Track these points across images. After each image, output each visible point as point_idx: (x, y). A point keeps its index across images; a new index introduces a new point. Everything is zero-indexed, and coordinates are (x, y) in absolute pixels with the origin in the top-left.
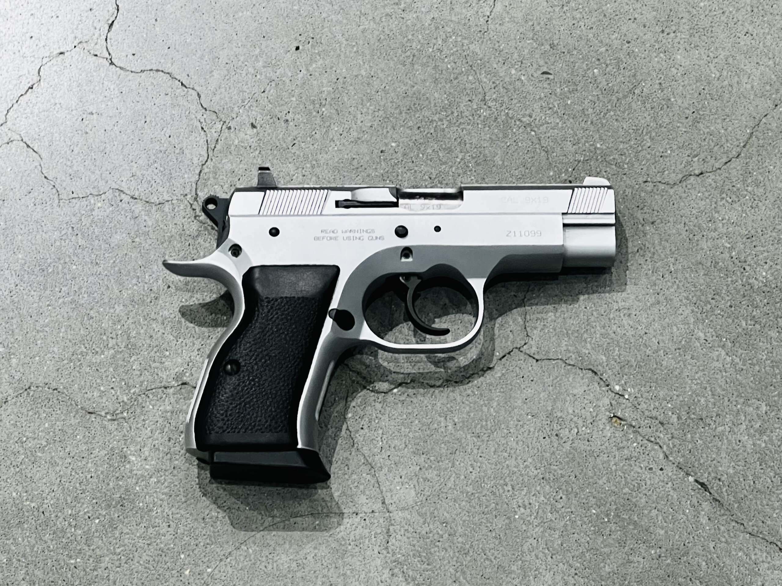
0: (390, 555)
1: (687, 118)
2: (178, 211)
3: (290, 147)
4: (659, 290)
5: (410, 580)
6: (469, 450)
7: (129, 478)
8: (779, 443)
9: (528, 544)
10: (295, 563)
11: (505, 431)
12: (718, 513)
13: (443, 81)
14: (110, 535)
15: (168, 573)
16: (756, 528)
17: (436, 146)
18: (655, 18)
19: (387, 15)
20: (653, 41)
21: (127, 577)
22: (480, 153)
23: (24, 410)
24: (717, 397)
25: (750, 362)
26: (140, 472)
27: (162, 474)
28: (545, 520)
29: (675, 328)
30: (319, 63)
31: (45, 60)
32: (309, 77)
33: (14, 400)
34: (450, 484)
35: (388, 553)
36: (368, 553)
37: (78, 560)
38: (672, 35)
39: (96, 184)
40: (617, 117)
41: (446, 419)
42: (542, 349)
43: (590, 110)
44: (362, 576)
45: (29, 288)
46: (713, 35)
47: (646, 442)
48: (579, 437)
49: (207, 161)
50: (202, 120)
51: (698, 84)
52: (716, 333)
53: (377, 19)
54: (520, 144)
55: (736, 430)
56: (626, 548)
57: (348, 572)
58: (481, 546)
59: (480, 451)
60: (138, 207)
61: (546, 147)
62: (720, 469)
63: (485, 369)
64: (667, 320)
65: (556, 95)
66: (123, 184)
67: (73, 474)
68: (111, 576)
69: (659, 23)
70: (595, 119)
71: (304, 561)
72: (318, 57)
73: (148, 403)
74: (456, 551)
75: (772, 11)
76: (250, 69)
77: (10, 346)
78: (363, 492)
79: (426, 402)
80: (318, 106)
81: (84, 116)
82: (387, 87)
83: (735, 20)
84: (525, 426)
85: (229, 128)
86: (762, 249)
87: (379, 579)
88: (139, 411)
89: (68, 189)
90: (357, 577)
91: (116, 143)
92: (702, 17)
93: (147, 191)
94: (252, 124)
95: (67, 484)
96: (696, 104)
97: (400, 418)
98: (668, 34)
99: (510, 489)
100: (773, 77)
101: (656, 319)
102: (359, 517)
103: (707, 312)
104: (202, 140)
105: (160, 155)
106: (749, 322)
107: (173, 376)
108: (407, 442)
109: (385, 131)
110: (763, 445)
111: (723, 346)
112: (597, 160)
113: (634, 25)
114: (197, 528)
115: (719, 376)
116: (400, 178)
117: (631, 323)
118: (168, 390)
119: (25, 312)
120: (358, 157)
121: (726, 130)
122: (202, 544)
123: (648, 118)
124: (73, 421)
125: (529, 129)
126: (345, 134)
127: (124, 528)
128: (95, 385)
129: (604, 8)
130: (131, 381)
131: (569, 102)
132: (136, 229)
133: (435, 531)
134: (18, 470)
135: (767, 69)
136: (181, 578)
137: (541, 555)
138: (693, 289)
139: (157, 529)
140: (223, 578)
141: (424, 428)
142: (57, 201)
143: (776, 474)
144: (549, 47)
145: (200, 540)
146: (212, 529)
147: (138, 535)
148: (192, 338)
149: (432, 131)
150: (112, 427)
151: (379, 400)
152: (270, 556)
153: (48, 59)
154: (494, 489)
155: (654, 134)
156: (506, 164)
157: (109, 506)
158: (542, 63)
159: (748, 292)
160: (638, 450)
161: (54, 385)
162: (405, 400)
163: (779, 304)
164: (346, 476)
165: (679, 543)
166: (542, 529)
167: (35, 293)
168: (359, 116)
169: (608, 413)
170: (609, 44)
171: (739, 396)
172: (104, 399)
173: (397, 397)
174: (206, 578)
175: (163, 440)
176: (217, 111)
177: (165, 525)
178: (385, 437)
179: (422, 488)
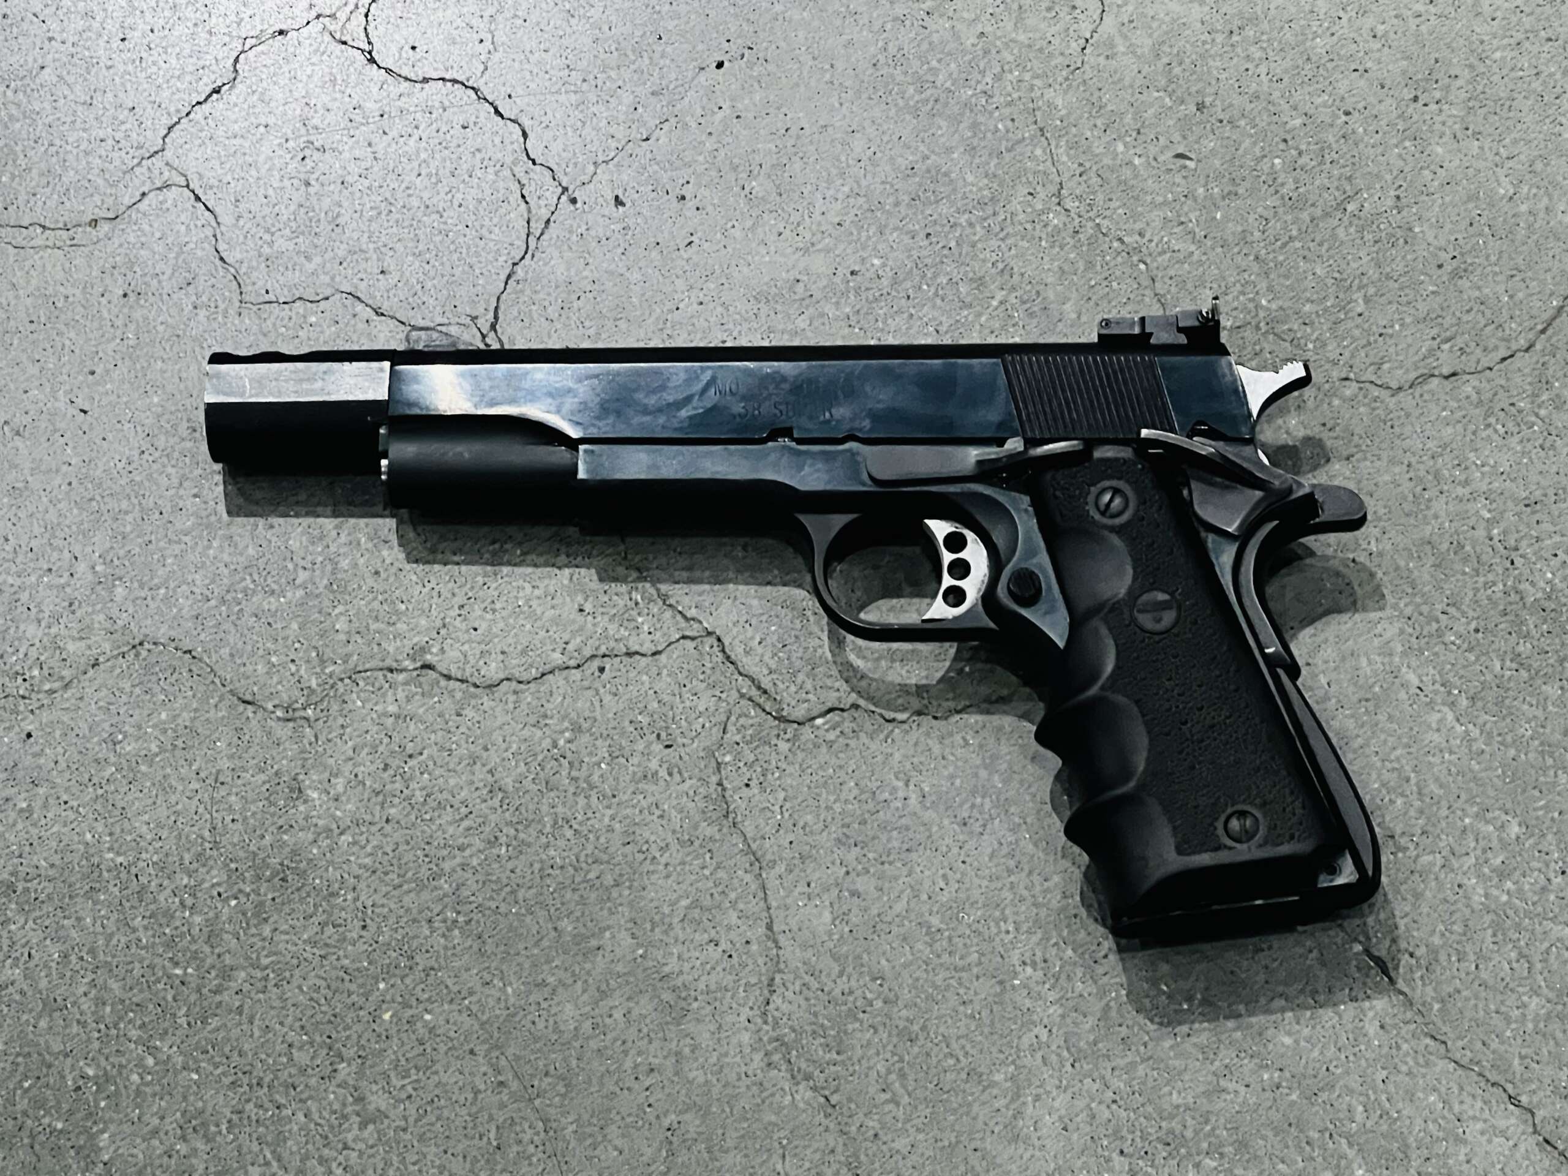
0: (769, 1027)
1: (1440, 266)
3: (682, 246)
5: (798, 1079)
6: (944, 849)
7: (302, 830)
8: (1536, 898)
9: (1033, 1034)
10: (589, 1023)
11: (1017, 820)
12: (1400, 1016)
13: (986, 152)
14: (253, 931)
15: (351, 1015)
16: (1468, 1053)
17: (955, 272)
18: (1404, 72)
19: (896, 19)
20: (1395, 114)
21: (275, 1013)
22: (1038, 293)
23: (127, 685)
24: (1428, 800)
25: (1500, 739)
26: (321, 823)
27: (364, 829)
28: (1069, 995)
29: (1364, 662)
30: (757, 96)
31: (249, 42)
32: (735, 121)
33: (109, 664)
35: (766, 1022)
36: (730, 1018)
37: (190, 970)
38: (1433, 107)
39: (312, 280)
40: (1306, 253)
41: (907, 785)
43: (1257, 234)
44: (713, 1060)
45: (165, 460)
46: (1511, 114)
49: (523, 258)
50: (524, 181)
51: (1471, 206)
52: (1441, 676)
54: (1114, 284)
55: (1456, 866)
56: (1217, 1063)
57: (687, 1050)
58: (941, 1029)
59: (963, 852)
60: (386, 332)
61: (1164, 296)
62: (1415, 934)
63: (994, 698)
64: (1351, 642)
65: (1195, 200)
66: (363, 286)
67: (201, 810)
68: (246, 1007)
69: (1410, 83)
70: (1264, 251)
71: (608, 1021)
72: (756, 84)
73: (354, 696)
74: (895, 1032)
76: (626, 95)
77: (116, 562)
78: (734, 904)
79: (873, 748)
80: (744, 175)
81: (307, 152)
82: (879, 155)
85: (574, 201)
86: (1552, 528)
87: (744, 1069)
88: (336, 707)
89: (260, 283)
90: (702, 1060)
92: (1496, 78)
93: (405, 303)
94: (617, 197)
95: (188, 828)
96: (1461, 242)
97: (821, 773)
98: (1425, 105)
102: (720, 949)
103: (1431, 636)
104: (520, 219)
105: (438, 240)
106: (1508, 663)
107: (407, 650)
108: (829, 820)
109: (864, 234)
110: (1505, 898)
111: (1452, 705)
112: (1258, 328)
113: (1362, 83)
114: (416, 937)
115: (1436, 760)
116: (880, 324)
118: (395, 675)
119: (151, 505)
120: (805, 278)
121: (1511, 297)
122: (420, 968)
123: (1366, 259)
124: (213, 715)
125: (1135, 259)
126: (787, 233)
127: (281, 921)
128: (261, 652)
129: (1308, 44)
131: (1218, 216)
133: (858, 993)
134: (100, 792)
136: (374, 1026)
137: (1054, 1058)
138: (1410, 591)
139: (341, 930)
140: (452, 1034)
141: (864, 797)
142: (236, 305)
143: (1520, 953)
144: (1194, 109)
145: (418, 959)
146: (442, 941)
147: (305, 937)
148: (452, 584)
149: (953, 244)
150: (283, 731)
151: (787, 736)
152: (544, 1005)
153: (254, 41)
154: (980, 926)
155: (1371, 291)
157: (259, 878)
158: (1177, 137)
159: (1514, 607)
161: (187, 645)
162: (835, 741)
164: (707, 872)
165: (1317, 1065)
166: (1060, 1011)
168: (819, 203)
170: (1310, 112)
171: (1471, 801)
172: (275, 679)
173: (821, 733)
174: (421, 1031)
175: (373, 768)
176: (554, 167)
177: (358, 924)
178: (788, 805)
179: (845, 908)
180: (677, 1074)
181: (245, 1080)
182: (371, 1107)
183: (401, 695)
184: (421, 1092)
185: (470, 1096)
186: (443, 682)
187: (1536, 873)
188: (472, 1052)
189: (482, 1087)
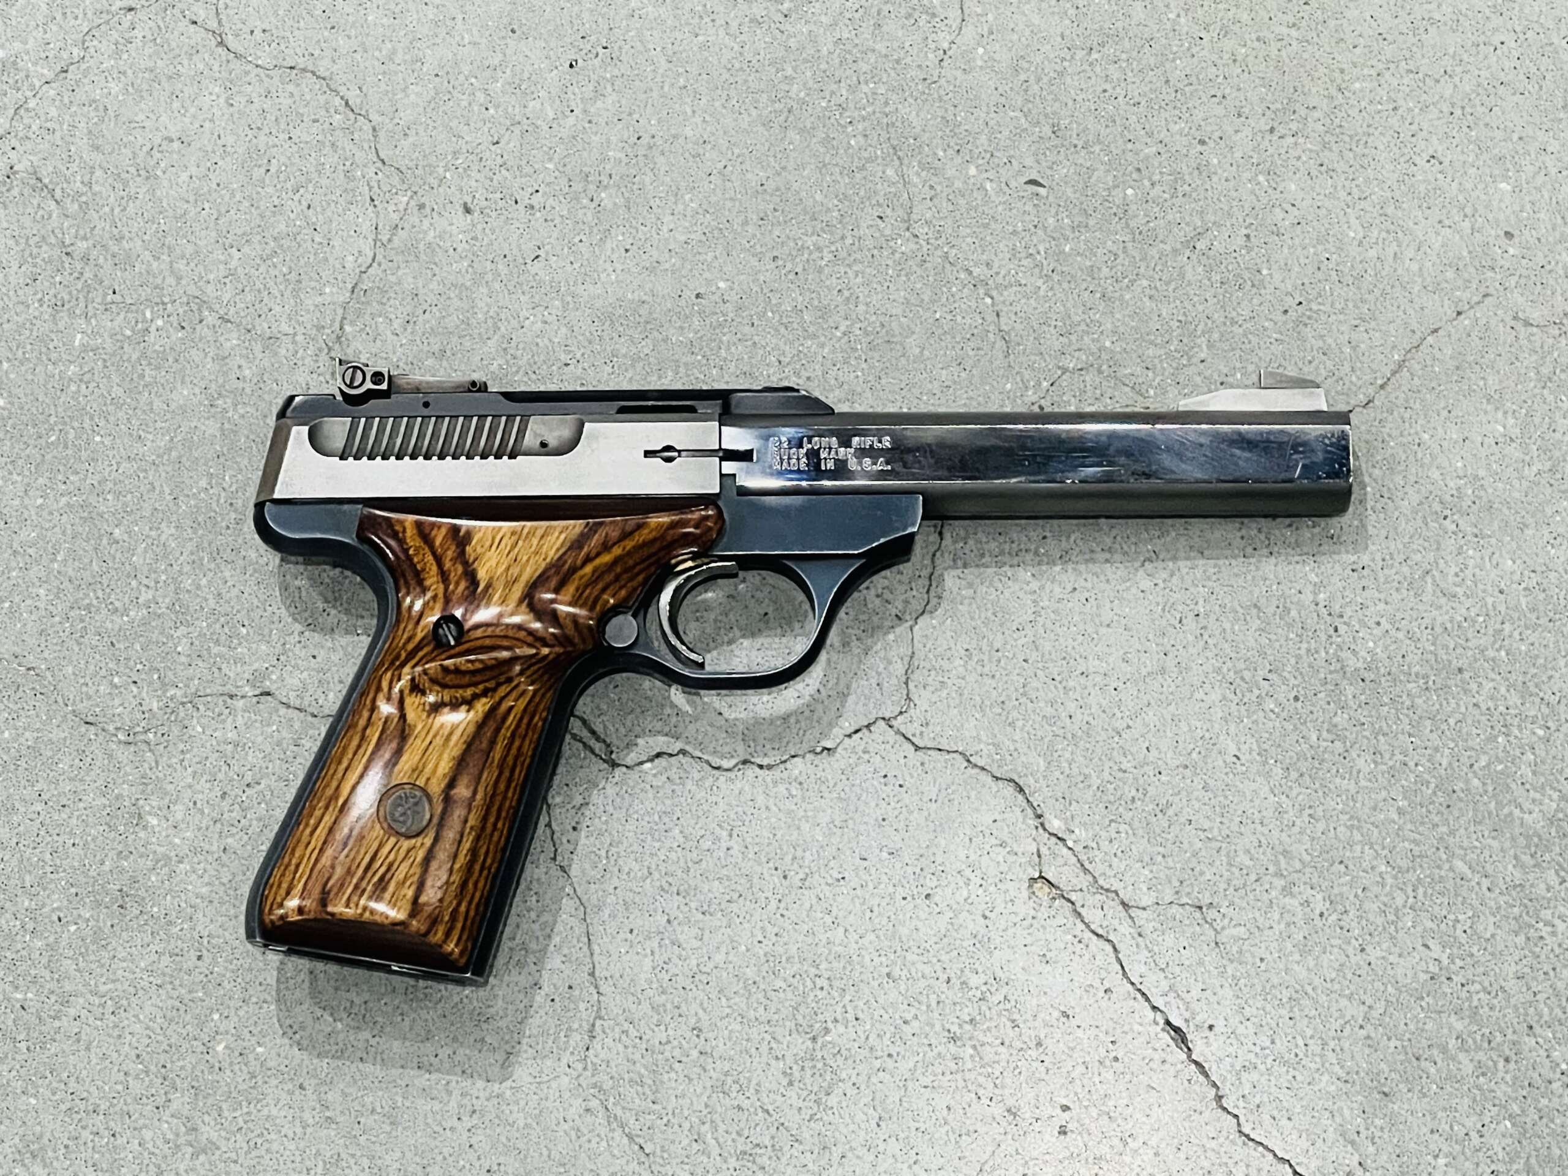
0: (589, 1073)
1: (1286, 312)
2: (303, 358)
3: (529, 261)
4: (1169, 647)
5: (614, 1125)
6: (764, 900)
7: (141, 856)
8: (1334, 975)
9: (840, 1092)
10: (416, 1060)
13: (836, 170)
14: (92, 958)
15: (185, 1045)
16: (1258, 1128)
17: (800, 299)
18: (1262, 101)
19: (753, 20)
20: (1250, 147)
21: (111, 1041)
22: (883, 325)
24: (1236, 871)
25: (1311, 811)
26: (160, 850)
27: (202, 858)
28: (880, 1054)
29: (1183, 725)
30: (609, 100)
31: (99, 20)
32: (587, 125)
34: (719, 958)
35: (585, 1068)
36: (549, 1063)
37: (30, 995)
38: (1289, 140)
39: (159, 281)
40: (1153, 292)
41: (731, 836)
42: (931, 727)
43: (1105, 271)
44: (534, 1104)
45: (10, 467)
46: (1366, 151)
47: (1091, 935)
48: (967, 907)
49: (370, 266)
50: (374, 184)
51: (1320, 248)
52: (1258, 745)
53: (734, 25)
54: (959, 318)
55: (1260, 939)
57: (508, 1093)
58: (754, 1082)
59: (782, 905)
60: (232, 340)
61: (1008, 333)
62: (1216, 1006)
63: (819, 750)
64: (1172, 708)
65: (1044, 230)
66: (210, 289)
67: (42, 833)
68: (84, 1033)
69: (1268, 113)
70: (1110, 289)
71: (432, 1059)
72: (609, 86)
73: (195, 721)
74: (708, 1085)
75: (1487, 120)
76: (478, 94)
79: (698, 797)
80: (592, 187)
82: (730, 168)
83: (1414, 127)
84: (873, 871)
85: (421, 207)
86: (1377, 595)
87: (563, 1114)
88: (176, 730)
89: (106, 283)
90: (522, 1103)
91: (207, 206)
92: (1354, 112)
93: (251, 310)
94: (465, 204)
95: (30, 851)
96: (1308, 287)
97: (647, 818)
98: (1282, 137)
99: (825, 984)
100: (1465, 254)
101: (1153, 702)
102: (543, 992)
103: (1251, 702)
104: (368, 223)
105: (286, 243)
106: (1325, 734)
107: (246, 676)
108: (653, 867)
109: (711, 255)
110: (1304, 973)
111: (1268, 775)
112: (1100, 372)
113: (1220, 111)
116: (723, 353)
117: (1104, 703)
118: (235, 701)
120: (651, 299)
121: (1354, 348)
122: (254, 1000)
123: (1212, 301)
124: (57, 735)
125: (982, 291)
126: (634, 250)
127: (120, 949)
128: (103, 672)
129: (1168, 65)
130: (170, 674)
131: (1067, 249)
132: (221, 381)
133: (675, 1043)
135: (1457, 237)
137: (860, 1117)
138: (1232, 655)
139: (178, 959)
140: (282, 1067)
141: (688, 845)
142: (82, 305)
144: (1050, 133)
145: (251, 991)
147: (142, 965)
149: (799, 269)
150: (124, 755)
151: (615, 780)
152: (373, 1042)
153: (103, 17)
154: (795, 981)
155: (1216, 336)
156: (926, 353)
157: (98, 904)
158: (1029, 161)
159: (1334, 676)
160: (1070, 948)
161: (30, 660)
162: (663, 787)
163: (1386, 709)
164: (533, 915)
167: (19, 479)
168: (667, 219)
169: (1030, 870)
170: (1166, 140)
171: (1279, 874)
172: (117, 702)
173: (649, 778)
174: (253, 1063)
175: (212, 795)
176: (403, 169)
177: (193, 955)
178: (614, 850)
179: (665, 957)
180: (498, 1117)
181: (82, 1106)
182: (204, 1138)
183: (240, 721)
184: (250, 1125)
185: (299, 1130)
186: (283, 711)
187: (1336, 950)
188: (301, 1087)
189: (311, 1121)
